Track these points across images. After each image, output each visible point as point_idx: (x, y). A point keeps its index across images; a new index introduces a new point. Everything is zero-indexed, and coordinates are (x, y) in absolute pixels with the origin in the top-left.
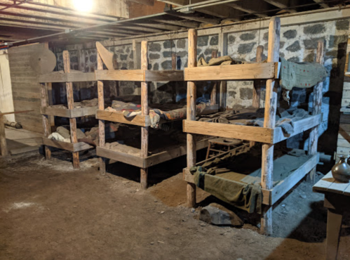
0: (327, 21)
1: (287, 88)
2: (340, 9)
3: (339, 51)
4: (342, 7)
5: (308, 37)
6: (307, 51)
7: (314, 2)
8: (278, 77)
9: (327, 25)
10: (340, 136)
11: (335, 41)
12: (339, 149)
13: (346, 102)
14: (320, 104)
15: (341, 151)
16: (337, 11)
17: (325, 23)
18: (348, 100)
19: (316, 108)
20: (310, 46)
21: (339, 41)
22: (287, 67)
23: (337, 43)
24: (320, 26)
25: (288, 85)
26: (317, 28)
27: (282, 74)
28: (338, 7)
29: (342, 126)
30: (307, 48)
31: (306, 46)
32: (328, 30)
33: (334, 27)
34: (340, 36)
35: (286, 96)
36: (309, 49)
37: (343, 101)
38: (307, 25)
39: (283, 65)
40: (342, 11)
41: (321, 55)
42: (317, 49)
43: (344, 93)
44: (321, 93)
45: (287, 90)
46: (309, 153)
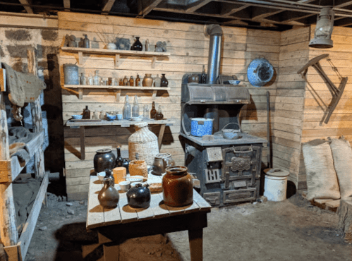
0: (32, 28)
1: (18, 104)
2: (45, 18)
3: (48, 62)
4: (47, 16)
5: (13, 43)
6: (14, 59)
7: (19, 3)
8: (5, 90)
9: (32, 32)
10: (66, 151)
11: (43, 51)
12: (67, 165)
13: (67, 115)
14: (41, 120)
15: (70, 166)
16: (42, 19)
17: (29, 30)
18: (69, 114)
19: (37, 124)
20: (15, 54)
21: (47, 51)
22: (13, 76)
23: (46, 54)
24: (24, 32)
25: (20, 100)
26: (20, 34)
27: (10, 85)
28: (42, 16)
29: (67, 140)
30: (13, 56)
31: (11, 53)
32: (34, 38)
33: (40, 37)
34: (48, 47)
35: (18, 114)
36: (16, 57)
37: (64, 114)
38: (9, 29)
39: (9, 74)
40: (47, 20)
41: (33, 64)
42: (28, 57)
43: (64, 106)
44: (39, 107)
45: (18, 107)
46: (37, 175)
